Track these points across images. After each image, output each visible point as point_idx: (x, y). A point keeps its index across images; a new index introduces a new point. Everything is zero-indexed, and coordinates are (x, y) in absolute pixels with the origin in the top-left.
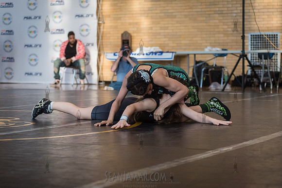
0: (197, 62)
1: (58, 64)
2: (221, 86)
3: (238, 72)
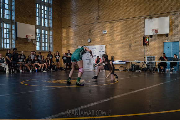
0: (132, 64)
1: (94, 65)
2: (139, 71)
3: (144, 67)
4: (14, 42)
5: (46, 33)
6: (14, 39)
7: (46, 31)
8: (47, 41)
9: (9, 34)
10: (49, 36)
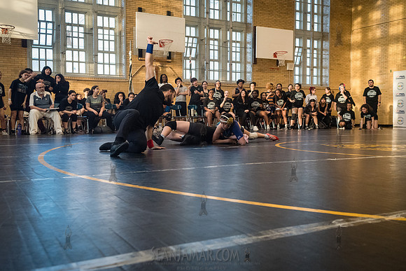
4: (249, 68)
5: (315, 46)
6: (249, 63)
7: (315, 42)
8: (317, 64)
9: (241, 52)
10: (322, 52)
